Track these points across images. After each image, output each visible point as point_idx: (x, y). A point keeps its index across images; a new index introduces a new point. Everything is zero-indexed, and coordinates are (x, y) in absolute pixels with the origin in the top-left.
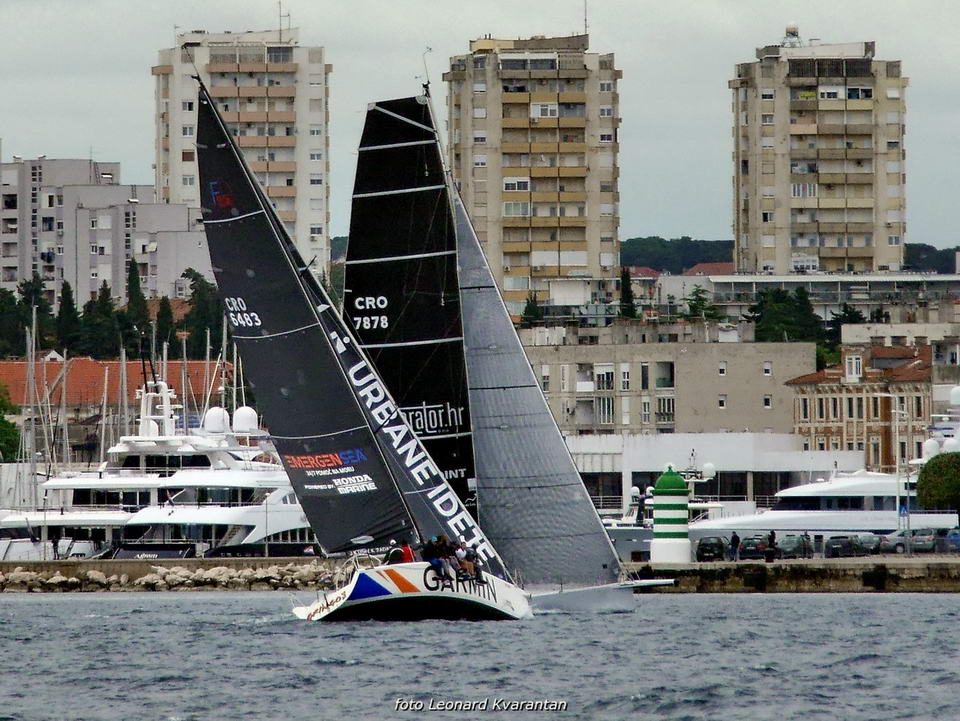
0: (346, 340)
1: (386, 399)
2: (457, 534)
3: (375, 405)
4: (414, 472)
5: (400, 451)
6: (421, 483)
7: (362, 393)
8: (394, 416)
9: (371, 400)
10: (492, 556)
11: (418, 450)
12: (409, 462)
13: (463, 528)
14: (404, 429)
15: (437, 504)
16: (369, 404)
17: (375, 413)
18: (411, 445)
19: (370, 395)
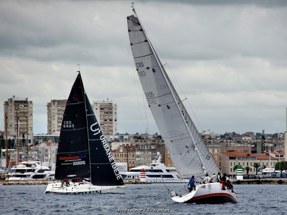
0: (100, 130)
1: (106, 143)
2: (115, 172)
3: (104, 144)
4: (109, 159)
5: (108, 155)
6: (110, 161)
7: (102, 142)
8: (107, 147)
9: (104, 143)
10: (121, 178)
11: (111, 154)
12: (109, 157)
13: (117, 171)
14: (109, 150)
15: (112, 166)
16: (103, 144)
17: (104, 146)
18: (110, 153)
19: (104, 142)
